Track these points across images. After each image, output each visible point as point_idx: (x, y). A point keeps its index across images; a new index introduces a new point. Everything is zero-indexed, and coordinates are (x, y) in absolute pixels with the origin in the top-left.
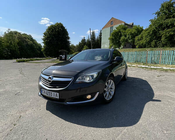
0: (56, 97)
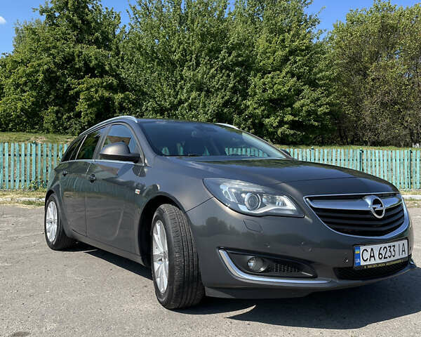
0: (404, 255)
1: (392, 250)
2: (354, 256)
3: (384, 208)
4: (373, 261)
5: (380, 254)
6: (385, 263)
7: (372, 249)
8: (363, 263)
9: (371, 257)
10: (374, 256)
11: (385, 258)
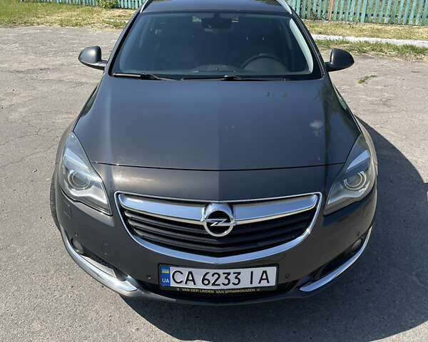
0: (264, 284)
1: (232, 277)
2: (159, 275)
3: (232, 224)
4: (191, 285)
5: (204, 279)
6: (215, 290)
7: (190, 273)
8: (173, 284)
9: (187, 280)
10: (193, 280)
11: (213, 284)
